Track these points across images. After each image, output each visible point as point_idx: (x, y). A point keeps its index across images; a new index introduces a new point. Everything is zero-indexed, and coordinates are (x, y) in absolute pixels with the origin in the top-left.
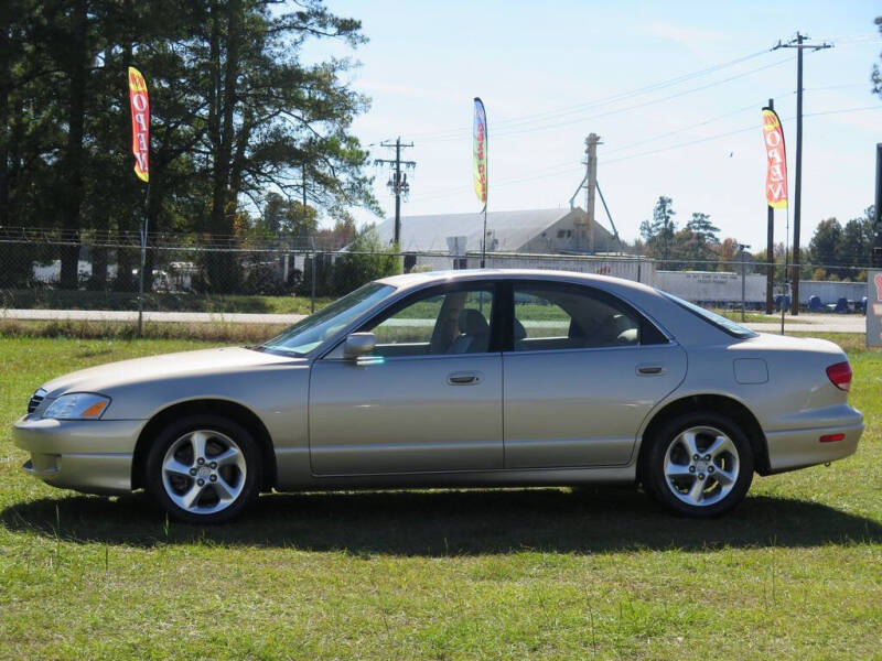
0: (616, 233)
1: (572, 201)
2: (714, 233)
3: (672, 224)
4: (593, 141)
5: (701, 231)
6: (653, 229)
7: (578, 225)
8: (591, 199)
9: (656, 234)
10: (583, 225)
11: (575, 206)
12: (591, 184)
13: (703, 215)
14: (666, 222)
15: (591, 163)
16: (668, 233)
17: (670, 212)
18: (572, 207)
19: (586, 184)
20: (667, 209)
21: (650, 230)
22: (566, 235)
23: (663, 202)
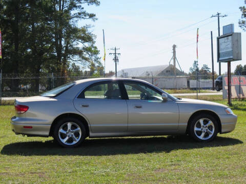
0: (182, 71)
2: (209, 70)
3: (198, 68)
4: (174, 47)
5: (206, 69)
7: (171, 69)
8: (175, 62)
9: (194, 71)
10: (173, 69)
11: (170, 64)
12: (174, 58)
13: (206, 65)
15: (174, 52)
17: (197, 65)
22: (168, 72)
23: (195, 62)
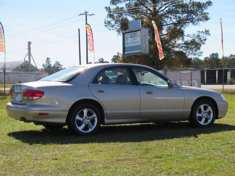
0: (37, 67)
1: (25, 59)
2: (61, 66)
3: (50, 65)
4: (29, 43)
5: (58, 66)
6: (46, 66)
7: (26, 65)
8: (30, 58)
9: (46, 67)
10: (28, 65)
11: (26, 60)
12: (29, 54)
13: (58, 62)
14: (49, 64)
15: (29, 49)
16: (49, 67)
17: (50, 61)
18: (25, 60)
19: (28, 54)
20: (49, 60)
21: (45, 66)
22: (23, 67)
23: (48, 59)
